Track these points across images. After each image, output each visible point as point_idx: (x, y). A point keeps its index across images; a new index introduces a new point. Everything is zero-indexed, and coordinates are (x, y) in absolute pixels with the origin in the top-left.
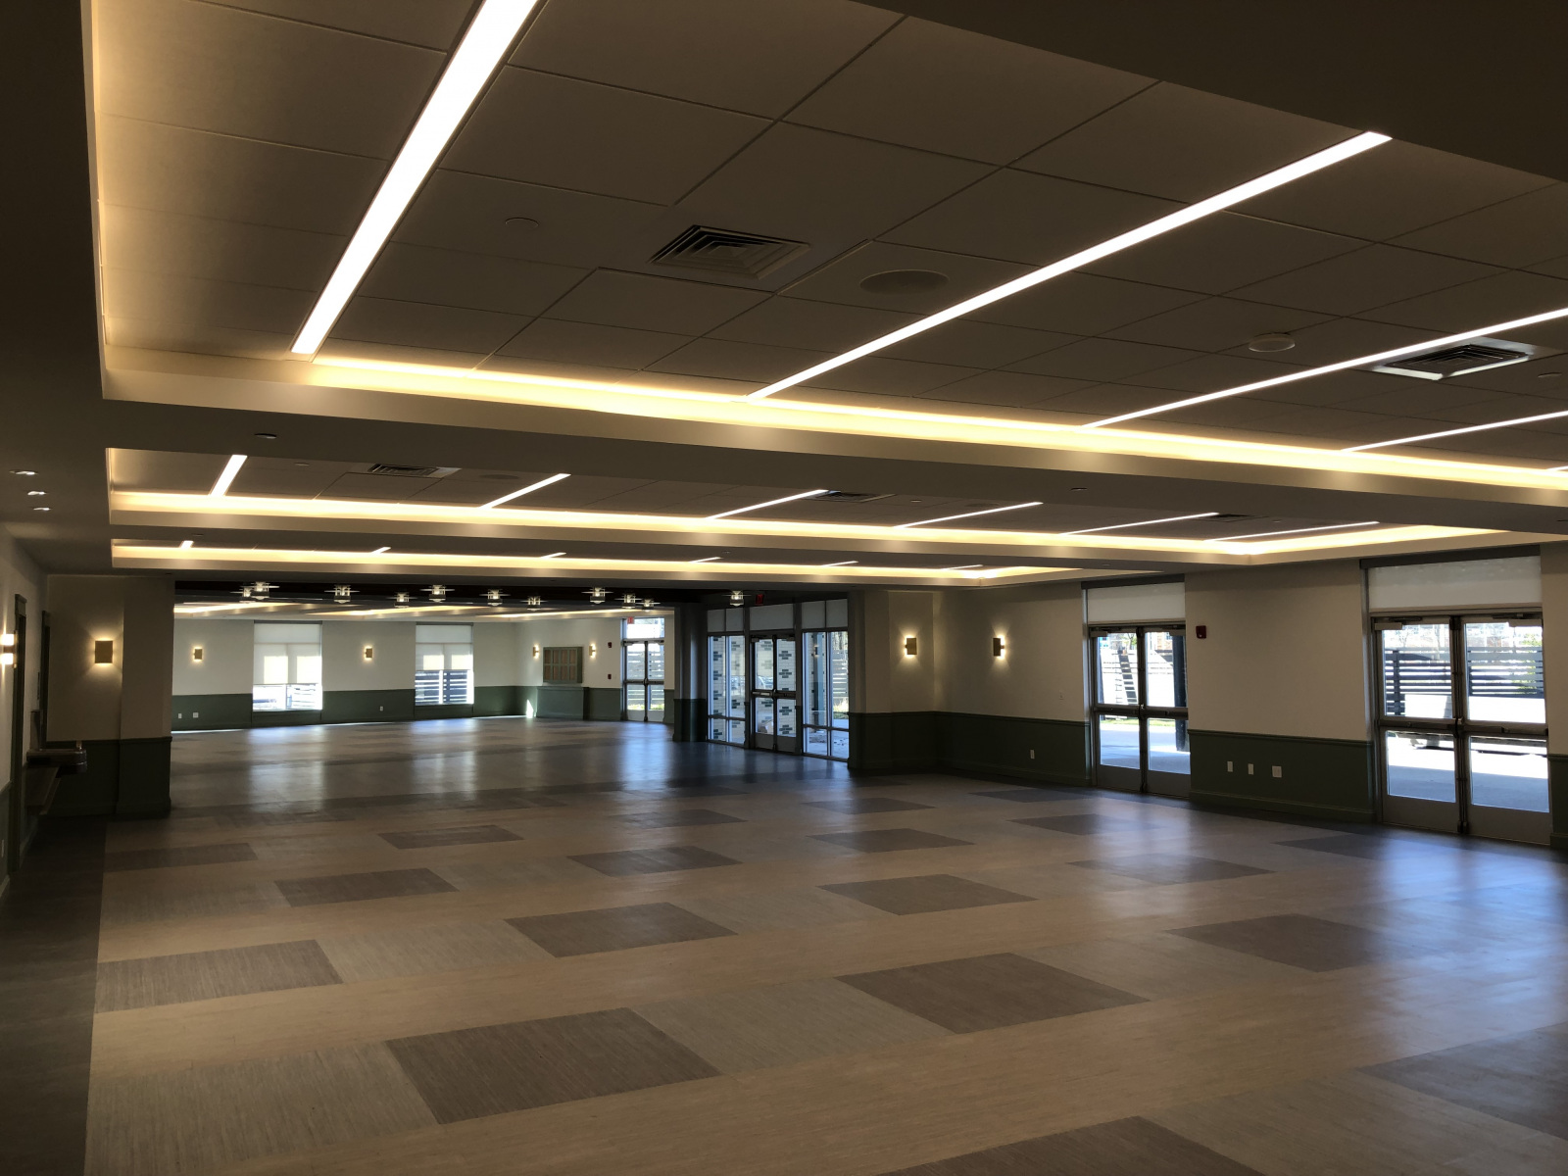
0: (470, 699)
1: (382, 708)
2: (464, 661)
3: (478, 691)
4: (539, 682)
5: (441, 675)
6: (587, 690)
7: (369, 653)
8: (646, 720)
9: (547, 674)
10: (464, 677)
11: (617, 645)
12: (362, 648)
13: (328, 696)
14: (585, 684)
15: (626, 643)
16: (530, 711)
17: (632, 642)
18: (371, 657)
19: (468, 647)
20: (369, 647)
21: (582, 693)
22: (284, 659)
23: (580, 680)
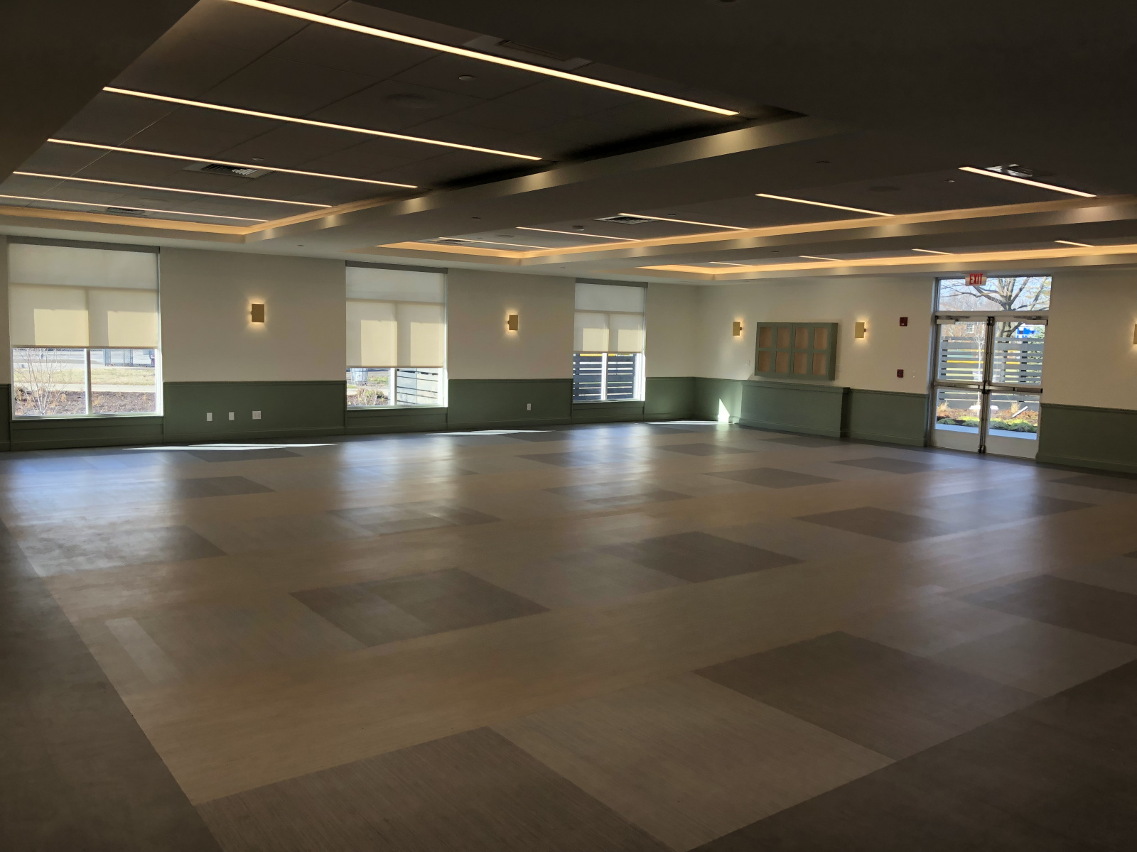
0: (640, 394)
1: (529, 407)
2: (634, 340)
3: (651, 383)
4: (745, 372)
5: (604, 356)
6: (847, 392)
7: (513, 323)
8: (982, 452)
9: (762, 362)
10: (632, 359)
11: (920, 323)
12: (503, 313)
13: (455, 386)
14: (843, 381)
15: (937, 319)
16: (725, 416)
17: (955, 318)
18: (516, 329)
19: (639, 319)
20: (513, 313)
21: (840, 397)
22: (391, 327)
23: (832, 375)
